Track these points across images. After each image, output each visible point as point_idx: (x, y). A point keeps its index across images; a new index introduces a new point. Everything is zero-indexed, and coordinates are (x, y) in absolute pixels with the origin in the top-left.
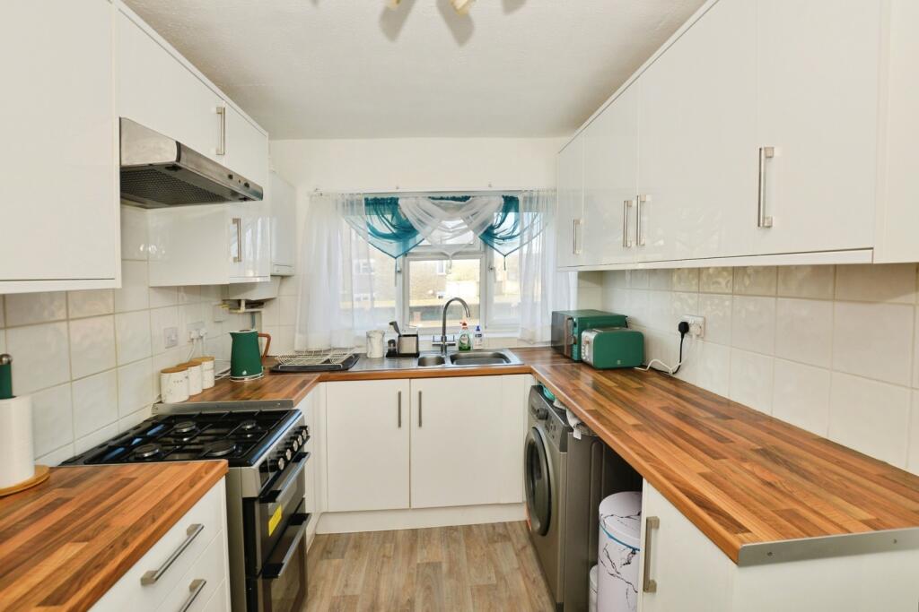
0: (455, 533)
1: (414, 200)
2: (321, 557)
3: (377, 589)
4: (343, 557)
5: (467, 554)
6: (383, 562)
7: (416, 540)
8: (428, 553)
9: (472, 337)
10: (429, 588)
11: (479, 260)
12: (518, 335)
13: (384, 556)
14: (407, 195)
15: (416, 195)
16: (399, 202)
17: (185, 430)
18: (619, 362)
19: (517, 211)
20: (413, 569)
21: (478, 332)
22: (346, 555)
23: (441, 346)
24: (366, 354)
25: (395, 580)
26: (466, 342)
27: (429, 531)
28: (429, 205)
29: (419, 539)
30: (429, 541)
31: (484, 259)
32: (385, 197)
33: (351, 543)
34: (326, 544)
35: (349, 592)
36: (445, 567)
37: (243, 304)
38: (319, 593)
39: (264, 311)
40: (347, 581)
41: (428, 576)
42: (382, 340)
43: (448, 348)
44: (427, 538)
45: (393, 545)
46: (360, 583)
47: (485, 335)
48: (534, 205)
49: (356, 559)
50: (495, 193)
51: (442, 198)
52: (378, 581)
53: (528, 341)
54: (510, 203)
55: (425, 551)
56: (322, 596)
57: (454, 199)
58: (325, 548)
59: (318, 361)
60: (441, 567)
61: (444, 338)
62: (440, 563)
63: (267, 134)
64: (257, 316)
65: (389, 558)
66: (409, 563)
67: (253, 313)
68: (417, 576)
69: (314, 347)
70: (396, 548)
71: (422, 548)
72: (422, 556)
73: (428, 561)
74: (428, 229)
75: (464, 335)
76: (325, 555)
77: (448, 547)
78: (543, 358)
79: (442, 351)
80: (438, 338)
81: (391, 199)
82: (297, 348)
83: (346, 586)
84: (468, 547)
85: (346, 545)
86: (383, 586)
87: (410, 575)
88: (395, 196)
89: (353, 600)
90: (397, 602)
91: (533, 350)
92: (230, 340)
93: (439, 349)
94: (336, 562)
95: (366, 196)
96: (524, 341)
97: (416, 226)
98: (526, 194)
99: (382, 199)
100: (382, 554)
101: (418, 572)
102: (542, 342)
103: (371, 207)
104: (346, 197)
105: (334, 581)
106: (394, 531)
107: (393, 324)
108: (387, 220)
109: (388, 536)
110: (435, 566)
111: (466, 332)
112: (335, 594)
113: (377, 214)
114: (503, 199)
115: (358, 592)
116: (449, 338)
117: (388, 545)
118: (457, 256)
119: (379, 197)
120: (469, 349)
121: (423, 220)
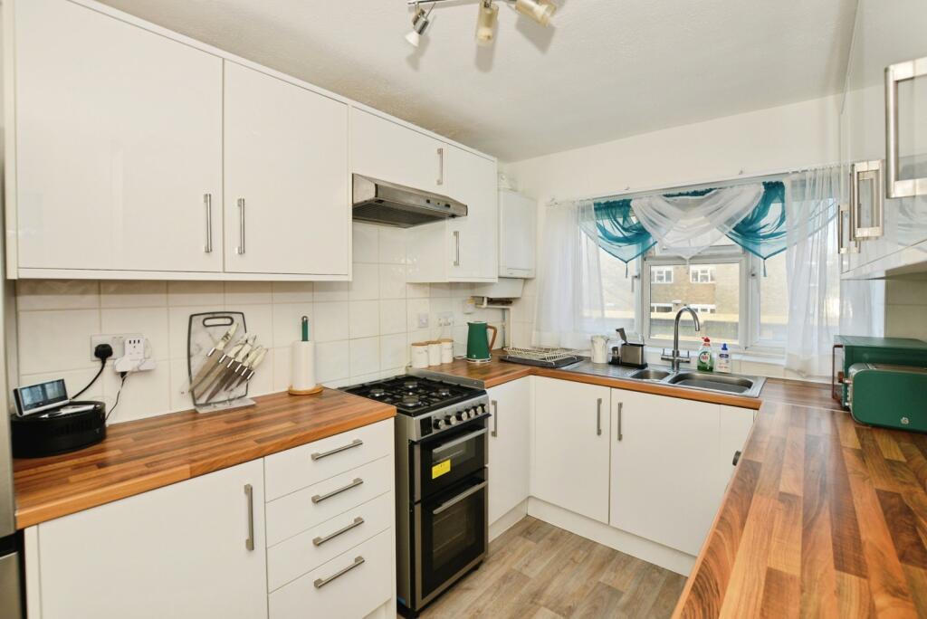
0: (657, 575)
1: (647, 200)
2: (521, 534)
3: (549, 582)
4: (537, 542)
5: (657, 599)
6: (568, 564)
7: (611, 560)
8: (615, 577)
9: (715, 356)
10: (596, 608)
11: (737, 266)
12: (783, 362)
13: (572, 559)
14: (639, 195)
15: (649, 193)
16: (632, 204)
17: (411, 387)
18: (905, 421)
19: (783, 201)
20: (591, 583)
21: (724, 352)
22: (542, 542)
23: (673, 361)
24: (590, 358)
25: (570, 583)
26: (707, 361)
27: (629, 559)
28: (662, 204)
29: (614, 561)
30: (624, 568)
31: (744, 262)
32: (618, 200)
33: (550, 536)
34: (531, 526)
35: (526, 572)
36: (624, 599)
37: (486, 300)
38: (503, 560)
39: (512, 308)
40: (529, 562)
41: (604, 597)
42: (605, 346)
43: (681, 365)
44: (622, 564)
45: (586, 554)
46: (540, 569)
47: (734, 357)
48: (808, 190)
49: (547, 550)
50: (750, 181)
51: (680, 194)
52: (554, 576)
53: (799, 372)
54: (773, 189)
55: (613, 574)
56: (504, 563)
57: (695, 194)
58: (528, 528)
59: (536, 357)
60: (619, 597)
61: (676, 353)
62: (622, 593)
63: (495, 159)
64: (506, 313)
65: (576, 562)
66: (592, 576)
67: (503, 309)
68: (593, 591)
69: (546, 344)
70: (587, 558)
71: (611, 570)
72: (607, 577)
73: (610, 584)
74: (663, 231)
75: (705, 353)
76: (525, 533)
77: (640, 583)
78: (821, 399)
79: (673, 366)
80: (669, 352)
81: (624, 201)
82: (533, 344)
83: (527, 565)
84: (662, 594)
85: (545, 535)
86: (555, 583)
87: (586, 587)
88: (627, 198)
89: (526, 579)
90: (559, 602)
91: (805, 386)
92: (467, 328)
93: (670, 364)
94: (530, 543)
95: (597, 201)
96: (792, 370)
97: (648, 228)
98: (795, 177)
99: (614, 202)
100: (571, 556)
101: (595, 588)
102: (821, 377)
103: (604, 212)
104: (576, 203)
105: (520, 557)
106: (595, 542)
107: (621, 331)
108: (618, 223)
109: (588, 545)
110: (616, 593)
111: (706, 349)
112: (514, 567)
113: (609, 218)
114: (763, 187)
115: (532, 575)
116: (683, 353)
117: (581, 552)
118: (695, 261)
119: (611, 200)
120: (711, 369)
121: (656, 222)
